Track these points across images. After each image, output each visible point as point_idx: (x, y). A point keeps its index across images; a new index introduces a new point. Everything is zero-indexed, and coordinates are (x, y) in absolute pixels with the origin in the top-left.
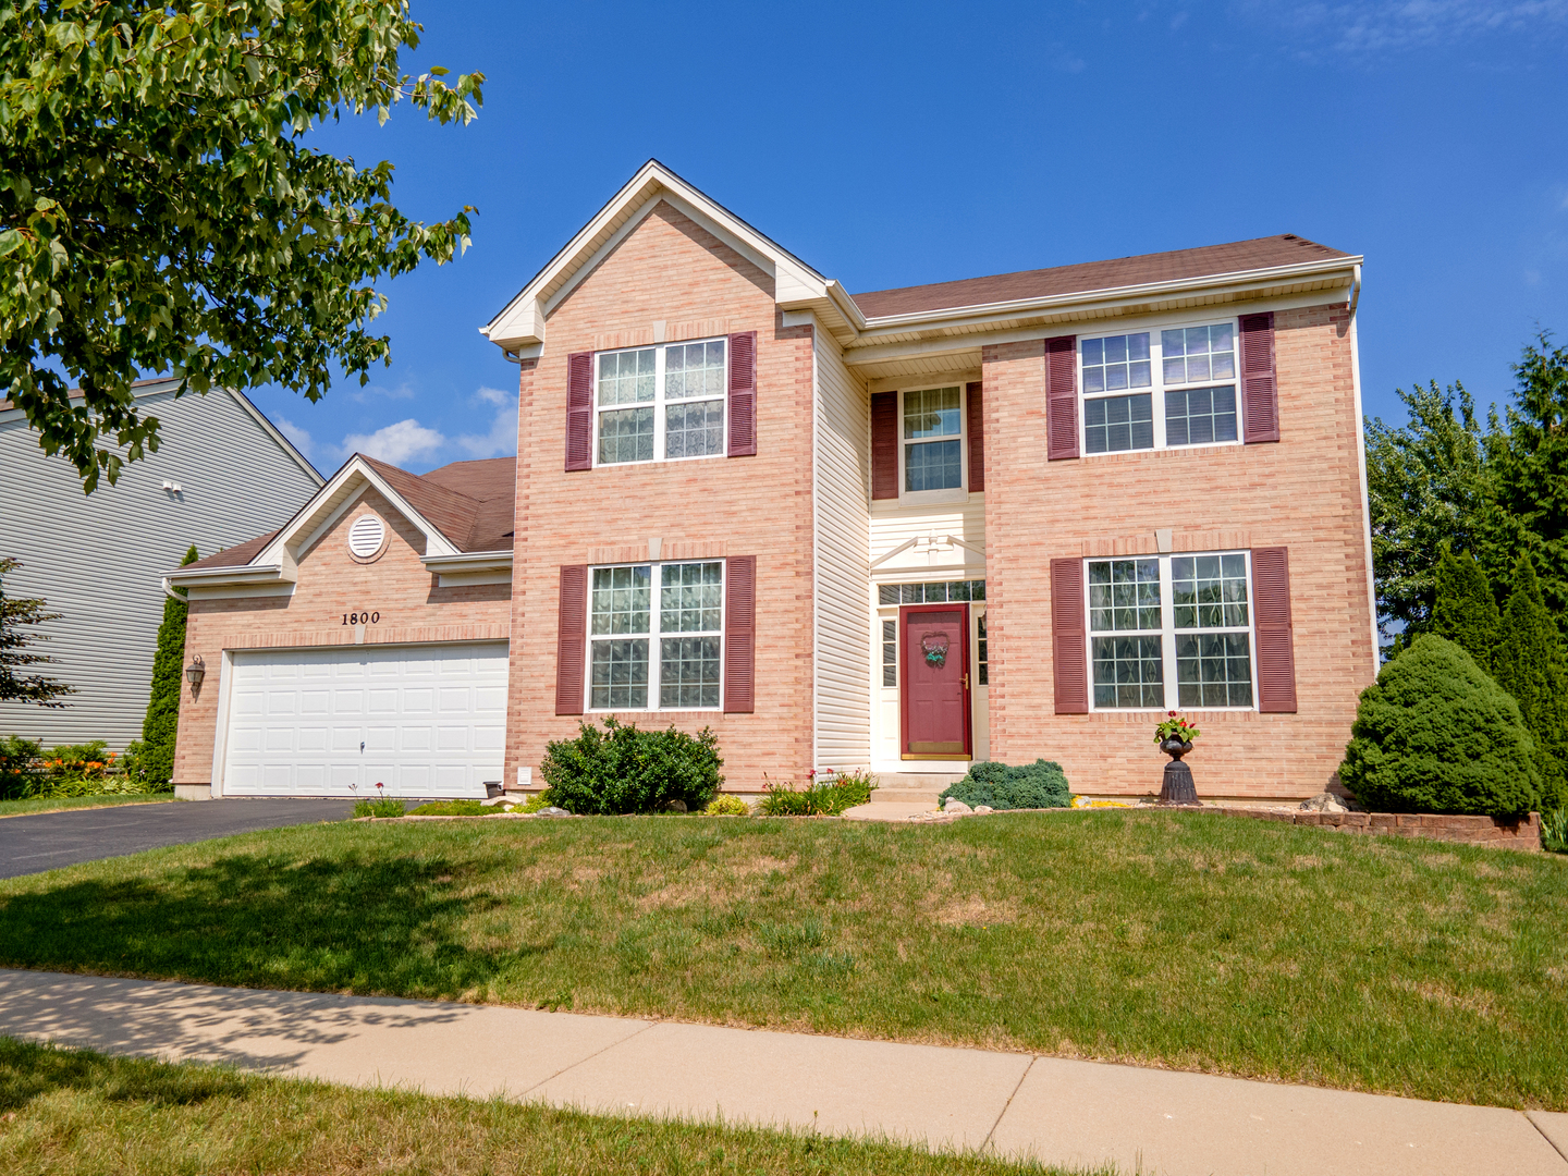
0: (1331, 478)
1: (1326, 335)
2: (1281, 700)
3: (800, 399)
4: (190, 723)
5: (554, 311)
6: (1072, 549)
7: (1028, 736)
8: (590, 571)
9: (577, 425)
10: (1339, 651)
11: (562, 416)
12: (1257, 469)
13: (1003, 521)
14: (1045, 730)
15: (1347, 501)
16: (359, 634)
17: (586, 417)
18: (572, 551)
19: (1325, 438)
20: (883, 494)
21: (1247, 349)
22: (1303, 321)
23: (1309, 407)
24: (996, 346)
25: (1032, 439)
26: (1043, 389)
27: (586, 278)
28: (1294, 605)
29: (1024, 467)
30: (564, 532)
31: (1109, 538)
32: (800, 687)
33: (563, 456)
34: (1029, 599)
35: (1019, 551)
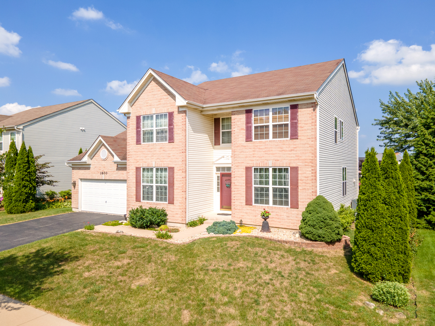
0: (309, 149)
1: (310, 111)
2: (295, 205)
3: (183, 129)
4: (74, 195)
5: (133, 105)
6: (250, 164)
7: (239, 210)
8: (142, 168)
9: (138, 133)
10: (309, 194)
11: (135, 131)
12: (293, 146)
13: (235, 156)
14: (243, 208)
15: (313, 155)
16: (103, 177)
17: (140, 131)
18: (138, 164)
19: (309, 138)
20: (216, 144)
21: (292, 114)
22: (305, 107)
23: (305, 130)
24: (234, 111)
25: (242, 136)
26: (245, 123)
27: (139, 97)
28: (299, 181)
29: (240, 143)
30: (136, 159)
31: (258, 162)
32: (183, 199)
33: (135, 141)
34: (241, 176)
35: (239, 164)
